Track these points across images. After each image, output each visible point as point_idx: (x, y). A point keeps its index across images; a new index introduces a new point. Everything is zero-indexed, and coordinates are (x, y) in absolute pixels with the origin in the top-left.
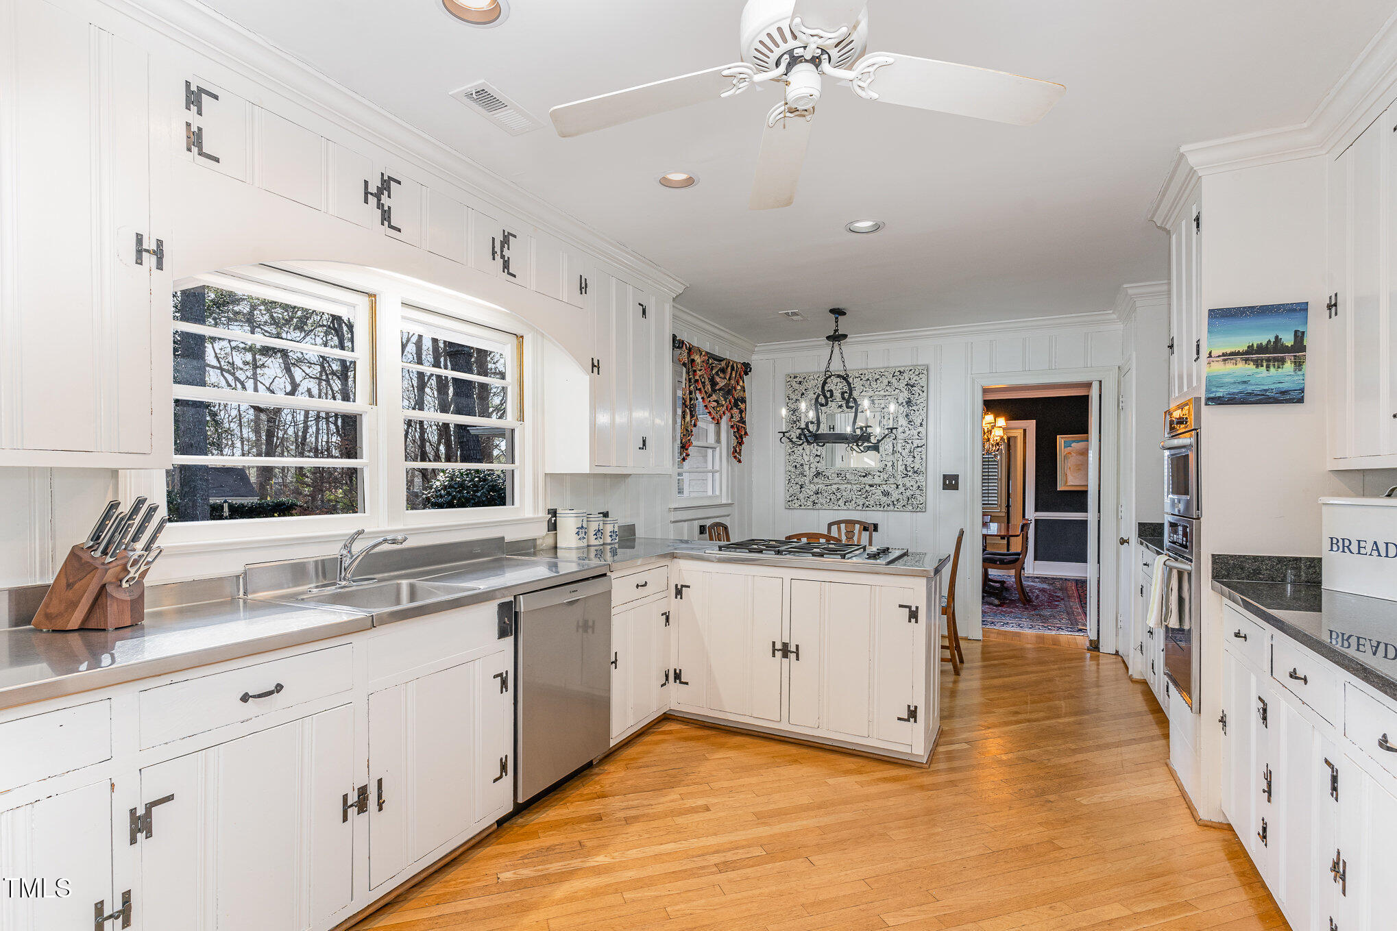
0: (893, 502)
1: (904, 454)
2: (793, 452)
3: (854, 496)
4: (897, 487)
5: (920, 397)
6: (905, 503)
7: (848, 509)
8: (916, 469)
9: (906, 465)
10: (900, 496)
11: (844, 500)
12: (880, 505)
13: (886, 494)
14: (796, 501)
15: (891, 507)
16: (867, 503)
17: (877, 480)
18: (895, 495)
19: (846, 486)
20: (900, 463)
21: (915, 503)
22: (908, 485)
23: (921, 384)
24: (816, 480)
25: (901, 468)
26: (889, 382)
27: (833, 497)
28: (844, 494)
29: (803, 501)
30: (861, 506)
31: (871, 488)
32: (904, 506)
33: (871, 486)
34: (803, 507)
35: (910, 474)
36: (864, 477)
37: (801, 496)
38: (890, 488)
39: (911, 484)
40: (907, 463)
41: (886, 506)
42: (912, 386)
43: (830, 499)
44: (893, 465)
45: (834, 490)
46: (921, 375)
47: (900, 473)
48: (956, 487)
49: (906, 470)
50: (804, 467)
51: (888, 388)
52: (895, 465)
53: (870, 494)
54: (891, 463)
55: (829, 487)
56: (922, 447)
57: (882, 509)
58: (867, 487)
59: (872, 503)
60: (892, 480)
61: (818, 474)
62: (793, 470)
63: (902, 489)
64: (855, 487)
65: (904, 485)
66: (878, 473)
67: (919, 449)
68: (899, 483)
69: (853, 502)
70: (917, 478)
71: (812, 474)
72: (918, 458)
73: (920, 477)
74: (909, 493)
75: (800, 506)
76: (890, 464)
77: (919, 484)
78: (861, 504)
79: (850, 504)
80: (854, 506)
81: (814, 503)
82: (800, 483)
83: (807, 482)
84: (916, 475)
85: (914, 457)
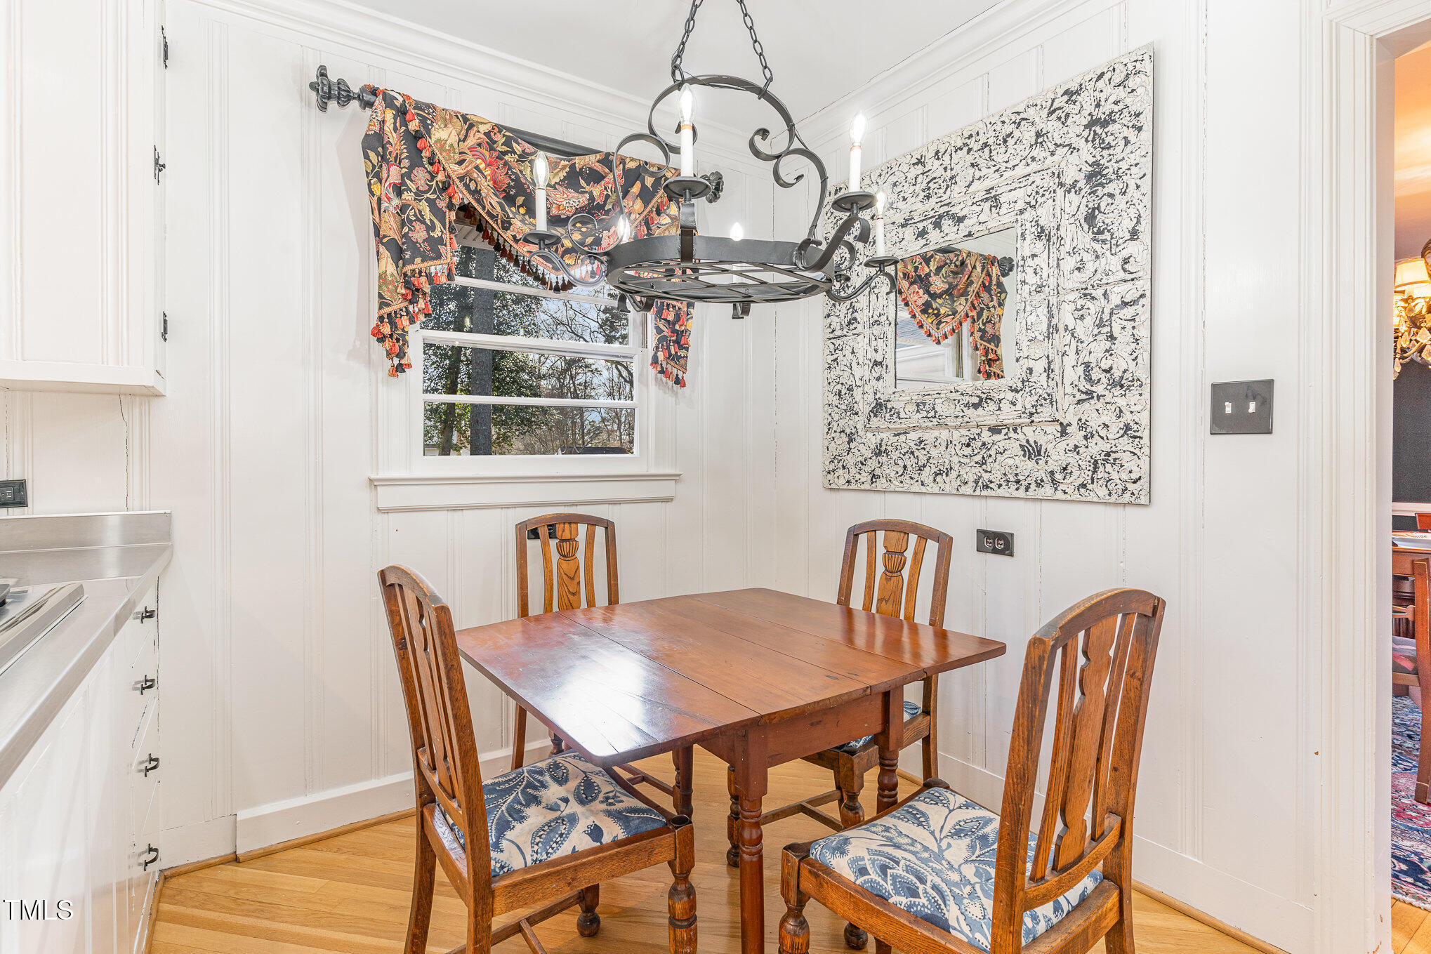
0: (1052, 473)
1: (1080, 332)
2: (835, 360)
3: (955, 459)
4: (1064, 433)
5: (1130, 147)
6: (1086, 476)
7: (942, 494)
8: (1117, 374)
9: (1087, 365)
10: (1072, 459)
11: (934, 469)
12: (1018, 482)
13: (1033, 452)
14: (841, 472)
15: (1047, 490)
16: (986, 476)
17: (1008, 415)
18: (1058, 454)
19: (936, 433)
20: (1070, 360)
21: (1114, 476)
22: (1094, 424)
23: (1133, 109)
24: (875, 422)
25: (1073, 374)
26: (1038, 135)
27: (910, 462)
28: (934, 453)
29: (853, 471)
30: (971, 484)
31: (996, 437)
32: (1084, 486)
33: (995, 430)
34: (853, 486)
35: (1099, 389)
36: (976, 406)
37: (850, 460)
38: (1044, 436)
39: (1105, 419)
40: (1092, 359)
41: (1033, 486)
42: (1105, 124)
43: (905, 467)
44: (1049, 370)
45: (912, 444)
46: (1131, 83)
47: (1069, 390)
48: (1261, 424)
49: (1089, 379)
50: (855, 393)
51: (1037, 152)
52: (1056, 366)
53: (993, 452)
54: (1044, 363)
55: (903, 437)
56: (1134, 302)
57: (1021, 493)
58: (986, 435)
59: (997, 476)
60: (1046, 412)
61: (879, 407)
62: (835, 400)
63: (1076, 436)
64: (956, 434)
65: (1083, 425)
66: (1010, 396)
67: (1128, 312)
68: (1071, 417)
69: (953, 474)
70: (1121, 402)
71: (868, 409)
72: (1123, 338)
73: (1133, 397)
74: (1097, 448)
75: (848, 482)
76: (1039, 366)
77: (1127, 417)
78: (972, 478)
79: (947, 479)
80: (955, 484)
81: (874, 477)
82: (848, 431)
83: (860, 427)
84: (1117, 391)
85: (1111, 337)
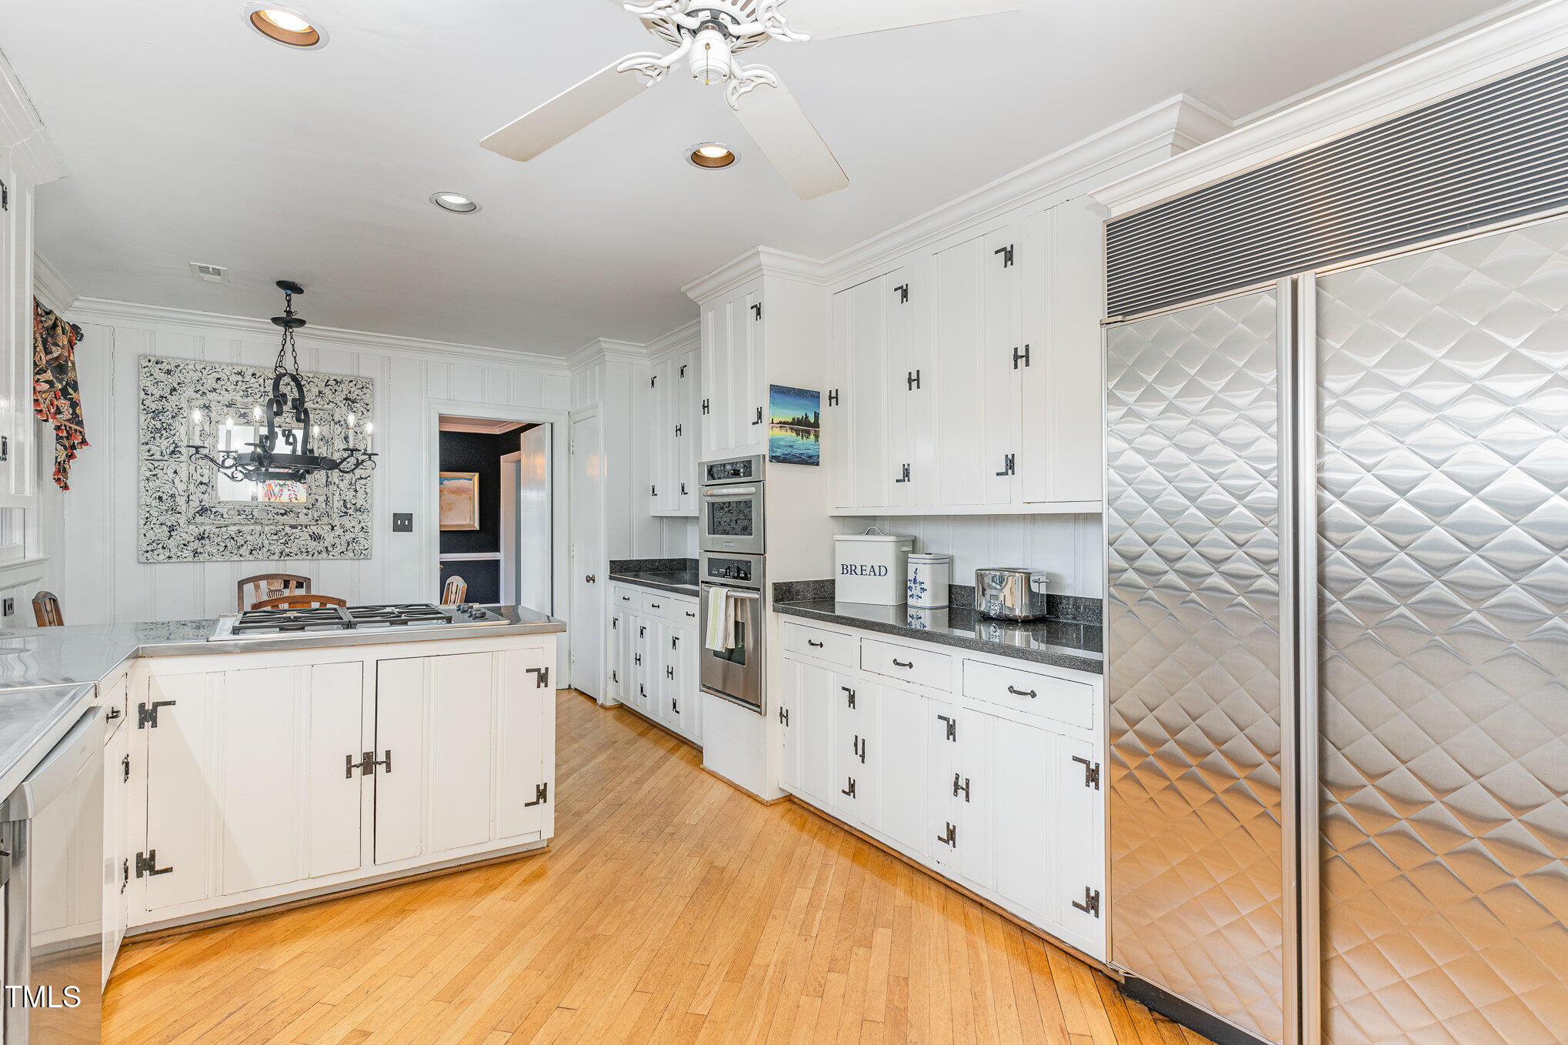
0: (327, 548)
1: (342, 485)
2: (154, 475)
3: (266, 542)
4: (333, 529)
5: (364, 416)
6: (344, 548)
7: (257, 559)
8: (358, 506)
9: (345, 501)
10: (337, 541)
11: (250, 547)
12: (307, 552)
13: (316, 537)
14: (161, 551)
15: (324, 554)
16: (287, 550)
17: (303, 519)
18: (329, 539)
19: (252, 527)
20: (337, 497)
21: (357, 548)
22: (348, 525)
23: (366, 401)
24: (199, 519)
25: (337, 504)
26: (320, 392)
27: (230, 544)
28: (249, 538)
29: (175, 550)
30: (277, 554)
31: (294, 530)
32: (343, 552)
33: (293, 527)
34: (174, 560)
35: (350, 512)
36: (282, 515)
37: (171, 543)
38: (323, 530)
39: (353, 524)
40: (347, 498)
41: (316, 554)
42: (353, 402)
43: (226, 546)
44: (327, 501)
45: (233, 533)
46: (364, 390)
47: (336, 510)
48: (409, 529)
49: (345, 507)
50: (177, 499)
51: (319, 400)
52: (330, 499)
53: (292, 538)
54: (324, 497)
55: (224, 529)
56: (366, 478)
57: (310, 557)
58: (288, 529)
59: (295, 549)
60: (325, 520)
61: (203, 511)
62: (155, 503)
63: (338, 531)
64: (267, 528)
65: (342, 526)
66: (305, 511)
67: (363, 482)
68: (336, 522)
69: (265, 550)
70: (360, 518)
71: (192, 511)
72: (361, 491)
73: (365, 516)
74: (349, 536)
75: (169, 557)
76: (322, 499)
77: (363, 524)
78: (277, 551)
79: (260, 553)
80: (266, 555)
81: (196, 553)
82: (169, 524)
83: (182, 521)
84: (358, 513)
85: (356, 491)
